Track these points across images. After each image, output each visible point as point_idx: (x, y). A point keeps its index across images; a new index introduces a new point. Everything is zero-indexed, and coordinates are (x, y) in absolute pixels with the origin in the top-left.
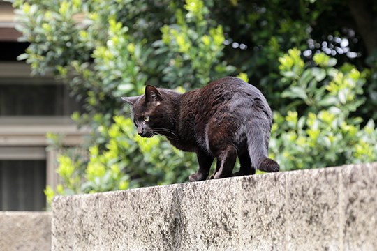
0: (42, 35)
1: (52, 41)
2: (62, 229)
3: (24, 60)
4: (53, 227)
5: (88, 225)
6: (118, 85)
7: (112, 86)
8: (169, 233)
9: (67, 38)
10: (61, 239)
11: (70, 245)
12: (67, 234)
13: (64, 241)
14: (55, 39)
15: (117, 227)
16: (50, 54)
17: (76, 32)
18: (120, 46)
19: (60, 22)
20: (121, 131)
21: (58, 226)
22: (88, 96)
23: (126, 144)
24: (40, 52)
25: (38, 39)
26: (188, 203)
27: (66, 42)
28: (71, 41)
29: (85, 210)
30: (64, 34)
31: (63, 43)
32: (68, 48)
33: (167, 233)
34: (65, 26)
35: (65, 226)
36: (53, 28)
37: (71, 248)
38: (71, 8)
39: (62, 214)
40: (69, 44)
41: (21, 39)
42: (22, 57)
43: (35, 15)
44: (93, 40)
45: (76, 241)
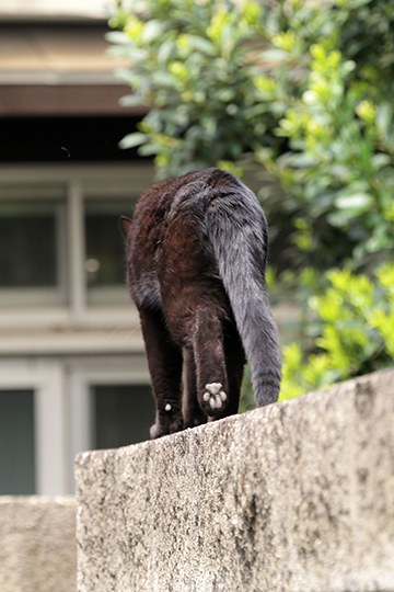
0: (171, 91)
1: (193, 102)
2: (96, 531)
3: (135, 149)
4: (80, 526)
5: (135, 520)
6: (334, 199)
7: (325, 202)
8: (246, 534)
9: (226, 95)
10: (94, 556)
11: (112, 570)
12: (106, 542)
13: (100, 561)
14: (199, 97)
15: (175, 523)
16: (193, 133)
17: (247, 80)
18: (333, 105)
19: (211, 58)
20: (348, 305)
21: (89, 525)
22: (295, 230)
23: (360, 335)
24: (171, 130)
25: (161, 99)
26: (272, 453)
27: (227, 103)
28: (238, 101)
29: (129, 483)
30: (220, 85)
31: (218, 107)
32: (230, 118)
33: (242, 532)
34: (221, 68)
35: (102, 524)
36: (195, 72)
37: (114, 576)
38: (235, 25)
39: (96, 495)
40: (232, 110)
41: (128, 102)
42: (129, 141)
43: (155, 44)
44: (286, 98)
45: (120, 560)
